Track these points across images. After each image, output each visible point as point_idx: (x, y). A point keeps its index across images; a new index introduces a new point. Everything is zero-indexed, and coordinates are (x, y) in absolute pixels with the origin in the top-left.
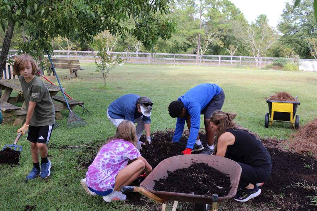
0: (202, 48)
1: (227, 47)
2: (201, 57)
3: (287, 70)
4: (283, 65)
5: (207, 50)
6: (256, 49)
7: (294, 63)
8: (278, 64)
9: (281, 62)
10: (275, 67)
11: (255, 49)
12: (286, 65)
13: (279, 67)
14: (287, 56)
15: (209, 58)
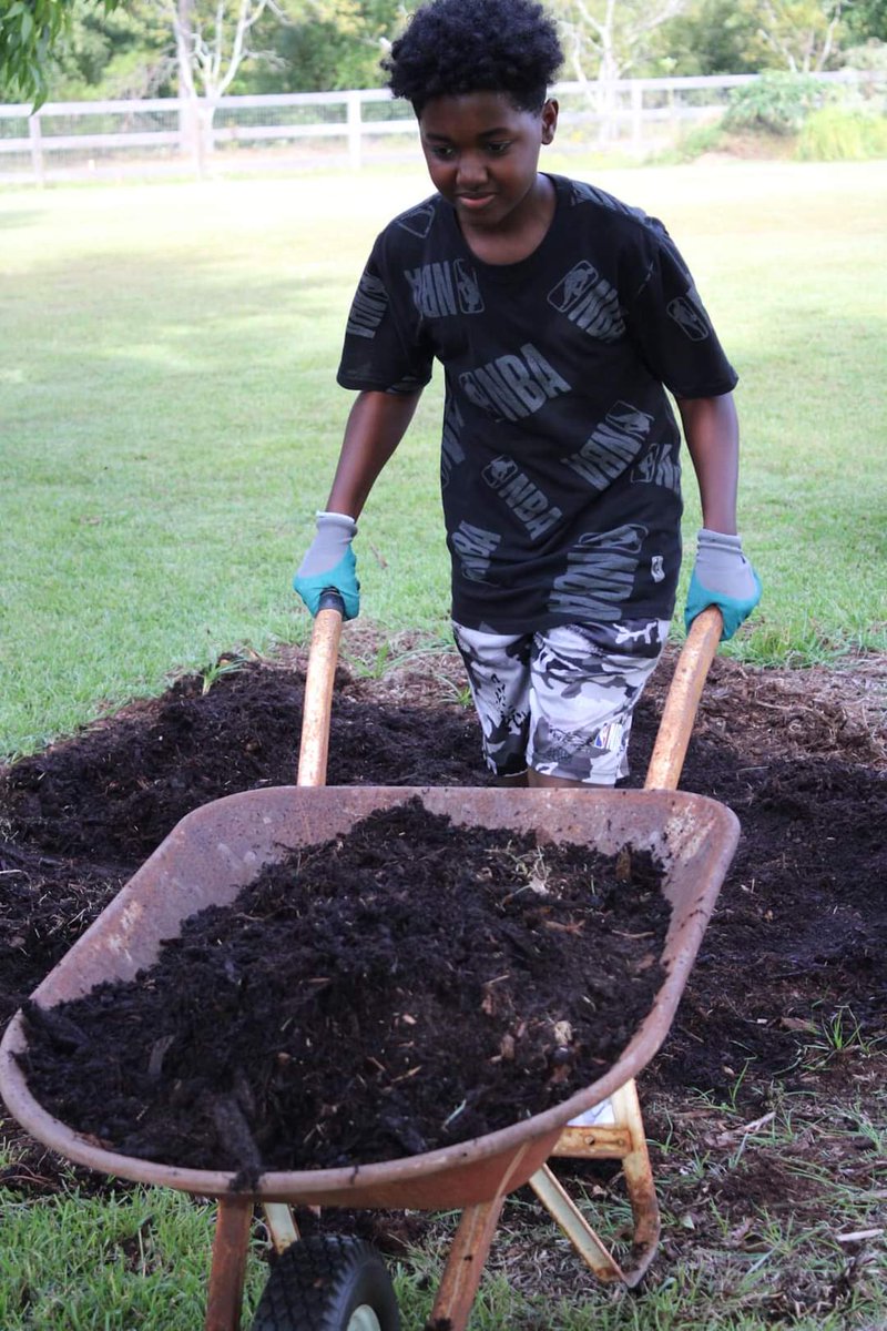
0: (212, 49)
1: (383, 27)
2: (209, 115)
3: (822, 157)
4: (789, 124)
5: (246, 58)
6: (588, 26)
7: (864, 106)
8: (759, 118)
9: (781, 105)
10: (737, 141)
11: (581, 27)
12: (814, 119)
13: (765, 138)
14: (792, 61)
15: (265, 118)
